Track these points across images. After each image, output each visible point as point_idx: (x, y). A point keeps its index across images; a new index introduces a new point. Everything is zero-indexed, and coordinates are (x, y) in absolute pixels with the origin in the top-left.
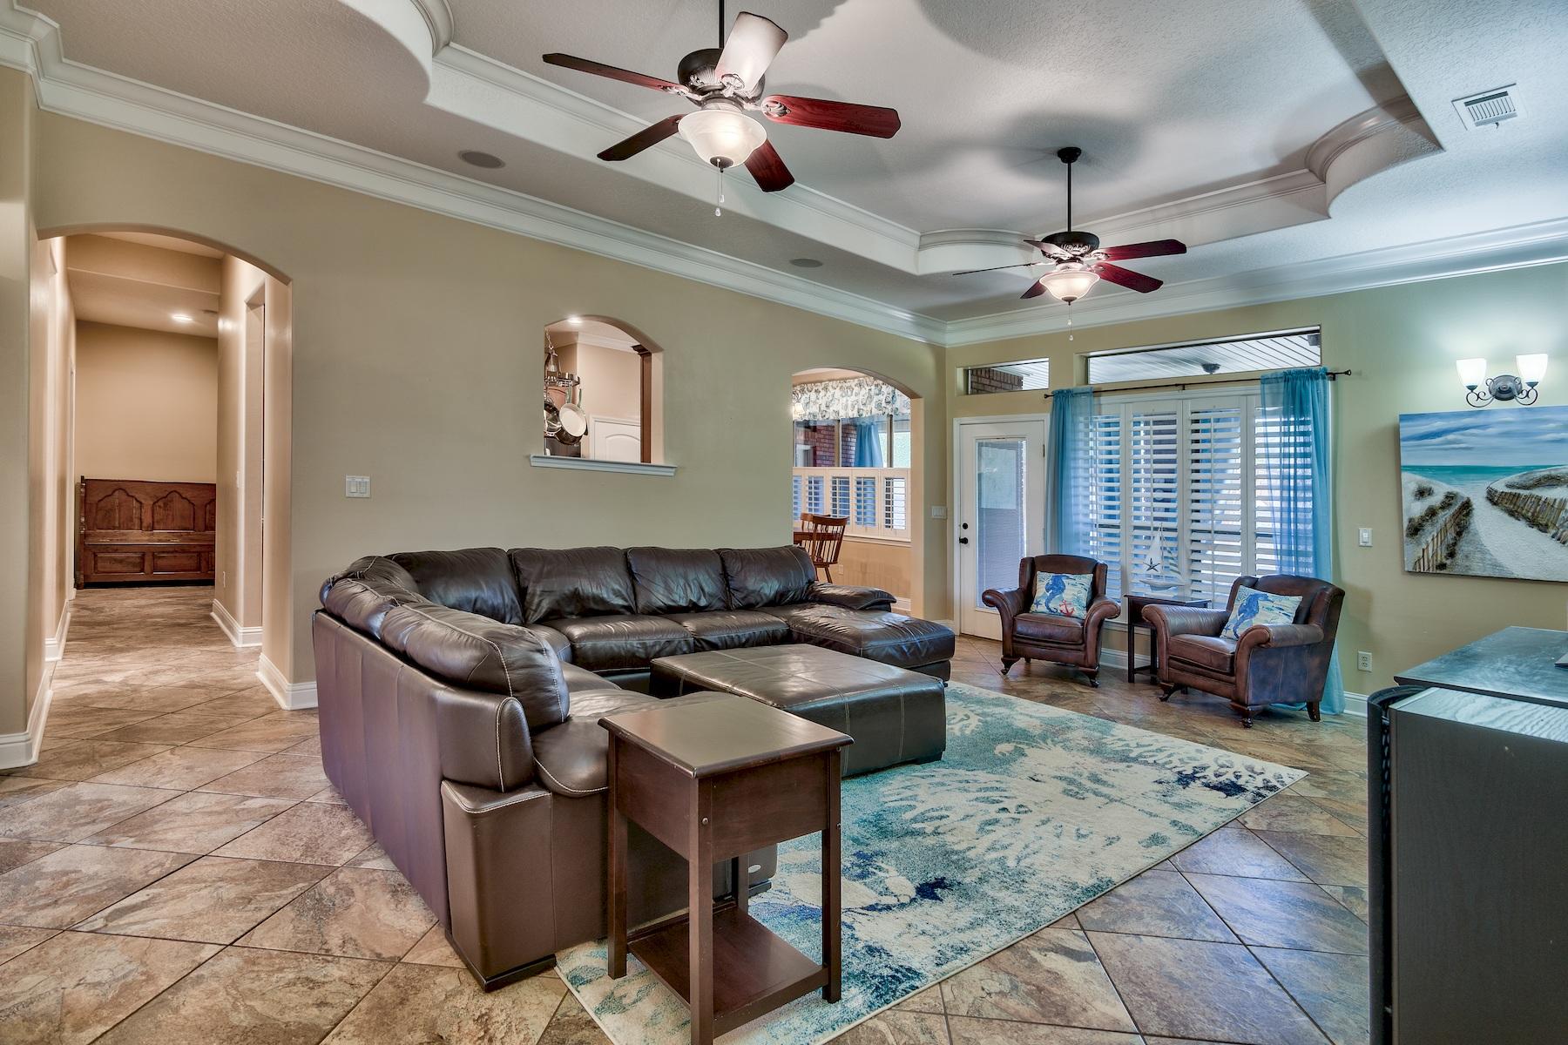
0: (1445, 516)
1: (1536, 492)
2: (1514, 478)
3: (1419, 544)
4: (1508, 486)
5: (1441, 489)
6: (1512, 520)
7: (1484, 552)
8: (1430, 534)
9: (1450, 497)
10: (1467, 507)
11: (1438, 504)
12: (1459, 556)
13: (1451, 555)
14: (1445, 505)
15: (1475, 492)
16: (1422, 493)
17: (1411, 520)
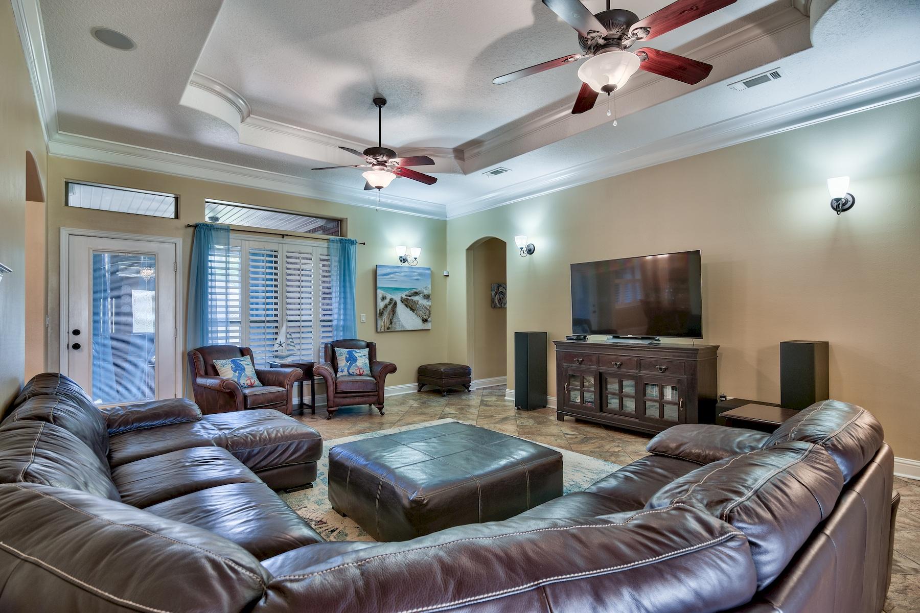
0: (390, 307)
1: (412, 298)
2: (407, 293)
3: (382, 320)
4: (406, 296)
5: (389, 297)
6: (406, 308)
7: (400, 321)
8: (386, 314)
9: (391, 300)
10: (395, 304)
11: (388, 303)
12: (393, 323)
13: (391, 323)
14: (390, 303)
15: (397, 298)
16: (384, 298)
17: (380, 310)
